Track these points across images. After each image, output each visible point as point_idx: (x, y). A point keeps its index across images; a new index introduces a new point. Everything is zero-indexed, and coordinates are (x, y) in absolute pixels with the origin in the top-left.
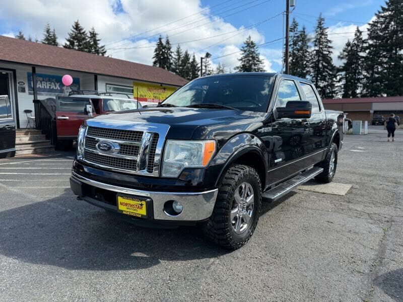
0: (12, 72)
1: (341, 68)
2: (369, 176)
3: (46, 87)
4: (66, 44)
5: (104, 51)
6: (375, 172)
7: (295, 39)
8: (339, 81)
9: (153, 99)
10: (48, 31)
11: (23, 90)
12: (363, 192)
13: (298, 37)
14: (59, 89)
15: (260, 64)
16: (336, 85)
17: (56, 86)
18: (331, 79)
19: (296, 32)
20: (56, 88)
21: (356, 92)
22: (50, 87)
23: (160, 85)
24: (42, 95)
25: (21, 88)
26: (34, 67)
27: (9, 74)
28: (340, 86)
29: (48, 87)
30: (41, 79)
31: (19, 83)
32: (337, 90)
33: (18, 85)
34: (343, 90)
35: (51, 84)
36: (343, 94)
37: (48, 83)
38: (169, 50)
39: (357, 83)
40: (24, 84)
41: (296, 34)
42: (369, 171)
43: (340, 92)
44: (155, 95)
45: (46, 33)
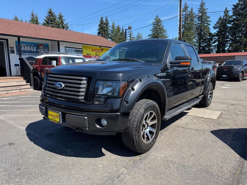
0: (5, 41)
1: (215, 34)
2: (233, 105)
3: (27, 50)
4: (44, 23)
5: (67, 27)
6: (237, 102)
7: (186, 16)
8: (214, 43)
9: (95, 56)
10: (33, 15)
11: (13, 52)
12: (229, 117)
13: (188, 15)
14: (36, 51)
15: (164, 33)
16: (212, 45)
17: (34, 49)
18: (209, 41)
19: (187, 12)
20: (34, 50)
21: (225, 49)
22: (30, 50)
23: (99, 47)
24: (25, 55)
25: (12, 51)
26: (19, 37)
27: (4, 42)
28: (215, 46)
29: (29, 50)
30: (24, 45)
31: (10, 48)
32: (213, 48)
33: (10, 49)
34: (216, 48)
35: (30, 48)
36: (216, 51)
37: (29, 47)
38: (108, 25)
39: (225, 44)
40: (14, 48)
41: (187, 13)
42: (233, 102)
43: (215, 49)
44: (96, 54)
45: (31, 16)
